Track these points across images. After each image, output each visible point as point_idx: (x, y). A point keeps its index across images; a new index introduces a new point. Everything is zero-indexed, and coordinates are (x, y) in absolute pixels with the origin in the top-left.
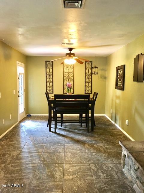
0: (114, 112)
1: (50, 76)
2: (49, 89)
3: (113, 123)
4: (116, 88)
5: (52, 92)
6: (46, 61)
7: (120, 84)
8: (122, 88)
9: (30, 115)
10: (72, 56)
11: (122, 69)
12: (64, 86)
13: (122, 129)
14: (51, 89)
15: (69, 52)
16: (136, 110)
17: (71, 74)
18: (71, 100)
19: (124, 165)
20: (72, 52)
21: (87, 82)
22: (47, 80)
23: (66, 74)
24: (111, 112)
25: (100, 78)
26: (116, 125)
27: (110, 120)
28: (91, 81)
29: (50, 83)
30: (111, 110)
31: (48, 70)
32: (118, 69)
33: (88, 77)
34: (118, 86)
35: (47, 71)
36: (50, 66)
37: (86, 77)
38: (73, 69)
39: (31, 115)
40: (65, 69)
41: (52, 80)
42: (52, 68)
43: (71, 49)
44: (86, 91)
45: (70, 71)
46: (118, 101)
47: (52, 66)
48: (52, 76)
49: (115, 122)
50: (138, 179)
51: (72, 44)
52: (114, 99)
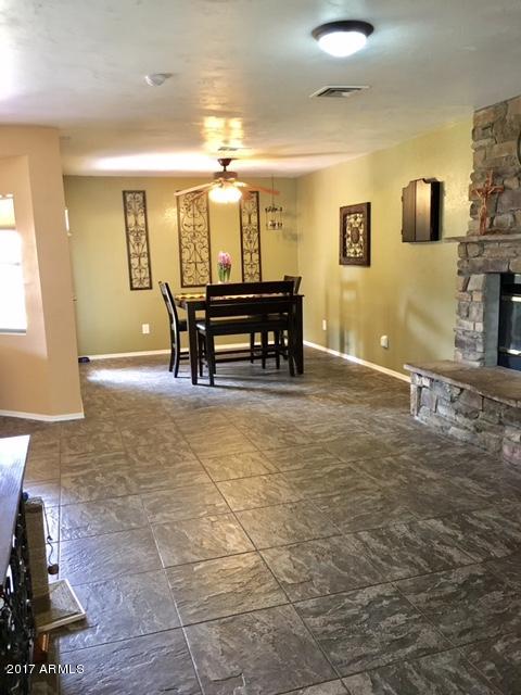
0: (336, 324)
1: (137, 237)
2: (138, 275)
3: (336, 353)
4: (341, 263)
5: (148, 285)
6: (124, 192)
7: (354, 250)
8: (365, 261)
9: (88, 360)
10: (232, 179)
11: (360, 213)
12: (184, 265)
13: (369, 361)
14: (143, 275)
15: (221, 169)
16: (411, 307)
17: (202, 227)
18: (244, 296)
19: (419, 407)
20: (229, 168)
21: (248, 251)
22: (132, 251)
23: (186, 228)
24: (325, 328)
25: (281, 238)
26: (345, 356)
27: (323, 349)
28: (256, 246)
29: (142, 259)
30: (324, 322)
31: (131, 220)
32: (346, 213)
33: (249, 237)
34: (350, 258)
35: (129, 222)
36: (135, 206)
37: (245, 236)
38: (205, 215)
39: (91, 358)
40: (182, 215)
41: (145, 250)
42: (145, 211)
43: (226, 162)
44: (247, 276)
45: (198, 222)
46: (349, 296)
47: (145, 206)
48: (144, 237)
49: (342, 351)
50: (461, 412)
51: (235, 150)
52: (335, 291)
